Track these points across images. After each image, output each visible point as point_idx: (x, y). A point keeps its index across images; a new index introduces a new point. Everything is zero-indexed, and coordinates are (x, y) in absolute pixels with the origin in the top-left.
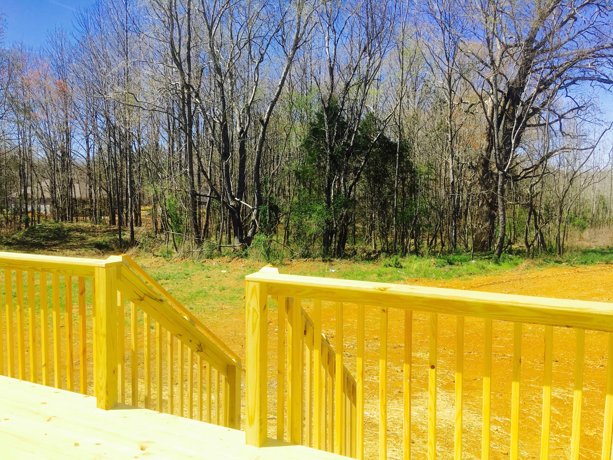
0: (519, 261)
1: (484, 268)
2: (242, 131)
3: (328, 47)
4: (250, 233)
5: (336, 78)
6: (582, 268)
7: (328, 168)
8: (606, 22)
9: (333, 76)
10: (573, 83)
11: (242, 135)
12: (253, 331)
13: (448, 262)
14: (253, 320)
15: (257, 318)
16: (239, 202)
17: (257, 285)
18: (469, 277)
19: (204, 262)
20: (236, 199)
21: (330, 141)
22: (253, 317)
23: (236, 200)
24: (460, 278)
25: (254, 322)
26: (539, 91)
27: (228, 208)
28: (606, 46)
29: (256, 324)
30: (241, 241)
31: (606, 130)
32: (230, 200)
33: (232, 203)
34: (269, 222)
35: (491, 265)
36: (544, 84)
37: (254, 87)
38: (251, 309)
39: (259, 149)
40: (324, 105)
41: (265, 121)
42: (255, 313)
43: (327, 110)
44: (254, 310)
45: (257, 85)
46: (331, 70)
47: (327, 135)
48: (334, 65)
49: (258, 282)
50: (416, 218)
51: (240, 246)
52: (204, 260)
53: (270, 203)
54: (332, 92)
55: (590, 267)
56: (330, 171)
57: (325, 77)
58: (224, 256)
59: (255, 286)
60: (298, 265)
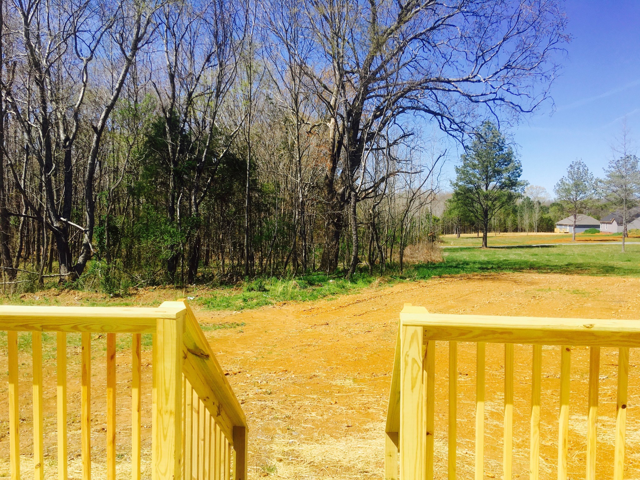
0: (371, 279)
1: (344, 287)
2: (67, 139)
3: (167, 52)
4: (81, 259)
5: (178, 86)
6: (423, 282)
7: (171, 185)
8: (425, 57)
9: (174, 84)
10: (403, 112)
11: (67, 144)
12: (413, 388)
13: (309, 283)
14: (412, 374)
15: (419, 371)
16: (66, 222)
17: (420, 331)
18: (334, 297)
19: (23, 297)
20: (62, 218)
21: (174, 155)
22: (412, 370)
23: (61, 220)
24: (325, 298)
25: (415, 375)
26: (376, 117)
27: (52, 229)
28: (432, 79)
29: (416, 378)
30: (70, 269)
31: (440, 156)
32: (53, 219)
33: (56, 224)
34: (107, 246)
35: (349, 284)
36: (380, 111)
37: (83, 88)
38: (410, 360)
39: (92, 160)
40: (166, 114)
41: (99, 129)
42: (416, 365)
43: (169, 120)
44: (414, 360)
45: (85, 86)
46: (172, 77)
47: (170, 148)
48: (174, 72)
49: (421, 326)
50: (275, 239)
51: (69, 276)
52: (22, 295)
53: (108, 224)
54: (174, 101)
55: (430, 281)
56: (174, 188)
57: (166, 85)
58: (49, 288)
59: (416, 331)
60: (148, 295)
